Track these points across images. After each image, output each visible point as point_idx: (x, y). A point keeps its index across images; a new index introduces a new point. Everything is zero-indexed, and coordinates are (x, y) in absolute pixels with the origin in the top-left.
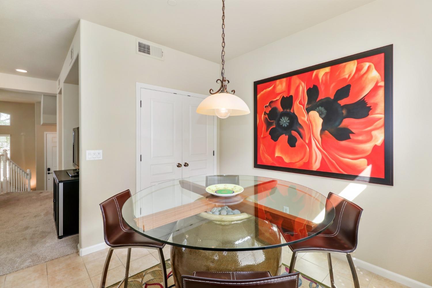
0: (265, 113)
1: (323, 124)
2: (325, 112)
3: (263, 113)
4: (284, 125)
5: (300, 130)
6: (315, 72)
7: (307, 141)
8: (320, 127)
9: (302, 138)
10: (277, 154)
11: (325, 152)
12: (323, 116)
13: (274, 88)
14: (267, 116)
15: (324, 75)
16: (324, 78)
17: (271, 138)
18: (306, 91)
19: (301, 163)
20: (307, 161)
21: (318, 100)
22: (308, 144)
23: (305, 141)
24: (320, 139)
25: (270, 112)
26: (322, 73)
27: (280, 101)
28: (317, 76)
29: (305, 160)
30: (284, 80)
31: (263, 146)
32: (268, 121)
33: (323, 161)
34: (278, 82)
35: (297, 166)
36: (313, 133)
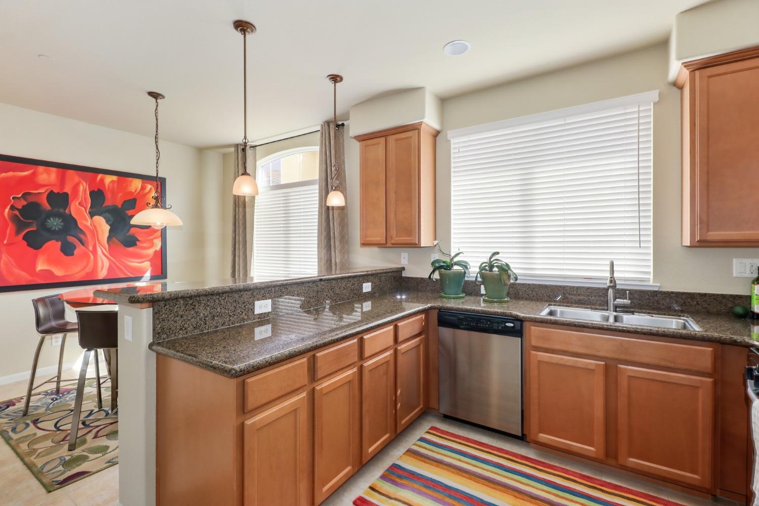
0: (13, 208)
1: (110, 231)
2: (112, 219)
3: (9, 207)
4: (54, 228)
5: (82, 236)
6: (100, 176)
7: (91, 248)
8: (107, 234)
9: (83, 244)
10: (41, 266)
11: (112, 258)
12: (110, 223)
13: (34, 174)
14: (17, 213)
15: (111, 182)
16: (111, 185)
17: (26, 244)
18: (88, 193)
19: (83, 273)
20: (91, 270)
21: (104, 205)
22: (91, 252)
23: (88, 248)
24: (107, 246)
25: (23, 206)
26: (109, 179)
27: (47, 193)
28: (102, 180)
29: (88, 270)
30: (54, 169)
31: (8, 257)
32: (21, 220)
33: (110, 269)
34: (41, 169)
35: (77, 278)
36: (98, 240)
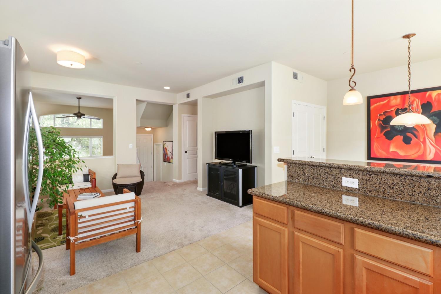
0: (379, 120)
1: (436, 129)
2: (438, 120)
3: (377, 120)
4: (398, 129)
5: (415, 132)
6: (428, 93)
7: (422, 140)
8: (434, 130)
9: (416, 137)
10: (392, 149)
11: (438, 147)
12: (436, 123)
13: (389, 102)
14: (381, 122)
15: (437, 95)
16: (437, 97)
17: (385, 138)
18: (420, 105)
19: (416, 155)
20: (421, 154)
21: (431, 112)
22: (422, 142)
23: (419, 140)
24: (434, 139)
25: (384, 119)
26: (434, 94)
27: (395, 111)
28: (430, 96)
30: (399, 96)
31: (377, 144)
32: (383, 126)
33: (436, 153)
34: (392, 97)
35: (413, 157)
36: (427, 134)
